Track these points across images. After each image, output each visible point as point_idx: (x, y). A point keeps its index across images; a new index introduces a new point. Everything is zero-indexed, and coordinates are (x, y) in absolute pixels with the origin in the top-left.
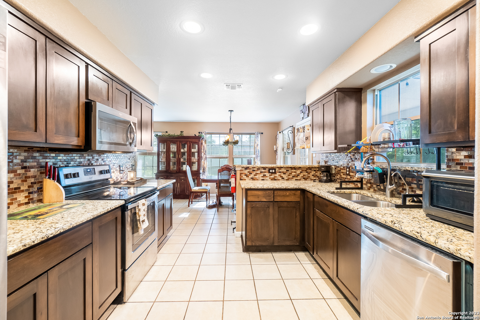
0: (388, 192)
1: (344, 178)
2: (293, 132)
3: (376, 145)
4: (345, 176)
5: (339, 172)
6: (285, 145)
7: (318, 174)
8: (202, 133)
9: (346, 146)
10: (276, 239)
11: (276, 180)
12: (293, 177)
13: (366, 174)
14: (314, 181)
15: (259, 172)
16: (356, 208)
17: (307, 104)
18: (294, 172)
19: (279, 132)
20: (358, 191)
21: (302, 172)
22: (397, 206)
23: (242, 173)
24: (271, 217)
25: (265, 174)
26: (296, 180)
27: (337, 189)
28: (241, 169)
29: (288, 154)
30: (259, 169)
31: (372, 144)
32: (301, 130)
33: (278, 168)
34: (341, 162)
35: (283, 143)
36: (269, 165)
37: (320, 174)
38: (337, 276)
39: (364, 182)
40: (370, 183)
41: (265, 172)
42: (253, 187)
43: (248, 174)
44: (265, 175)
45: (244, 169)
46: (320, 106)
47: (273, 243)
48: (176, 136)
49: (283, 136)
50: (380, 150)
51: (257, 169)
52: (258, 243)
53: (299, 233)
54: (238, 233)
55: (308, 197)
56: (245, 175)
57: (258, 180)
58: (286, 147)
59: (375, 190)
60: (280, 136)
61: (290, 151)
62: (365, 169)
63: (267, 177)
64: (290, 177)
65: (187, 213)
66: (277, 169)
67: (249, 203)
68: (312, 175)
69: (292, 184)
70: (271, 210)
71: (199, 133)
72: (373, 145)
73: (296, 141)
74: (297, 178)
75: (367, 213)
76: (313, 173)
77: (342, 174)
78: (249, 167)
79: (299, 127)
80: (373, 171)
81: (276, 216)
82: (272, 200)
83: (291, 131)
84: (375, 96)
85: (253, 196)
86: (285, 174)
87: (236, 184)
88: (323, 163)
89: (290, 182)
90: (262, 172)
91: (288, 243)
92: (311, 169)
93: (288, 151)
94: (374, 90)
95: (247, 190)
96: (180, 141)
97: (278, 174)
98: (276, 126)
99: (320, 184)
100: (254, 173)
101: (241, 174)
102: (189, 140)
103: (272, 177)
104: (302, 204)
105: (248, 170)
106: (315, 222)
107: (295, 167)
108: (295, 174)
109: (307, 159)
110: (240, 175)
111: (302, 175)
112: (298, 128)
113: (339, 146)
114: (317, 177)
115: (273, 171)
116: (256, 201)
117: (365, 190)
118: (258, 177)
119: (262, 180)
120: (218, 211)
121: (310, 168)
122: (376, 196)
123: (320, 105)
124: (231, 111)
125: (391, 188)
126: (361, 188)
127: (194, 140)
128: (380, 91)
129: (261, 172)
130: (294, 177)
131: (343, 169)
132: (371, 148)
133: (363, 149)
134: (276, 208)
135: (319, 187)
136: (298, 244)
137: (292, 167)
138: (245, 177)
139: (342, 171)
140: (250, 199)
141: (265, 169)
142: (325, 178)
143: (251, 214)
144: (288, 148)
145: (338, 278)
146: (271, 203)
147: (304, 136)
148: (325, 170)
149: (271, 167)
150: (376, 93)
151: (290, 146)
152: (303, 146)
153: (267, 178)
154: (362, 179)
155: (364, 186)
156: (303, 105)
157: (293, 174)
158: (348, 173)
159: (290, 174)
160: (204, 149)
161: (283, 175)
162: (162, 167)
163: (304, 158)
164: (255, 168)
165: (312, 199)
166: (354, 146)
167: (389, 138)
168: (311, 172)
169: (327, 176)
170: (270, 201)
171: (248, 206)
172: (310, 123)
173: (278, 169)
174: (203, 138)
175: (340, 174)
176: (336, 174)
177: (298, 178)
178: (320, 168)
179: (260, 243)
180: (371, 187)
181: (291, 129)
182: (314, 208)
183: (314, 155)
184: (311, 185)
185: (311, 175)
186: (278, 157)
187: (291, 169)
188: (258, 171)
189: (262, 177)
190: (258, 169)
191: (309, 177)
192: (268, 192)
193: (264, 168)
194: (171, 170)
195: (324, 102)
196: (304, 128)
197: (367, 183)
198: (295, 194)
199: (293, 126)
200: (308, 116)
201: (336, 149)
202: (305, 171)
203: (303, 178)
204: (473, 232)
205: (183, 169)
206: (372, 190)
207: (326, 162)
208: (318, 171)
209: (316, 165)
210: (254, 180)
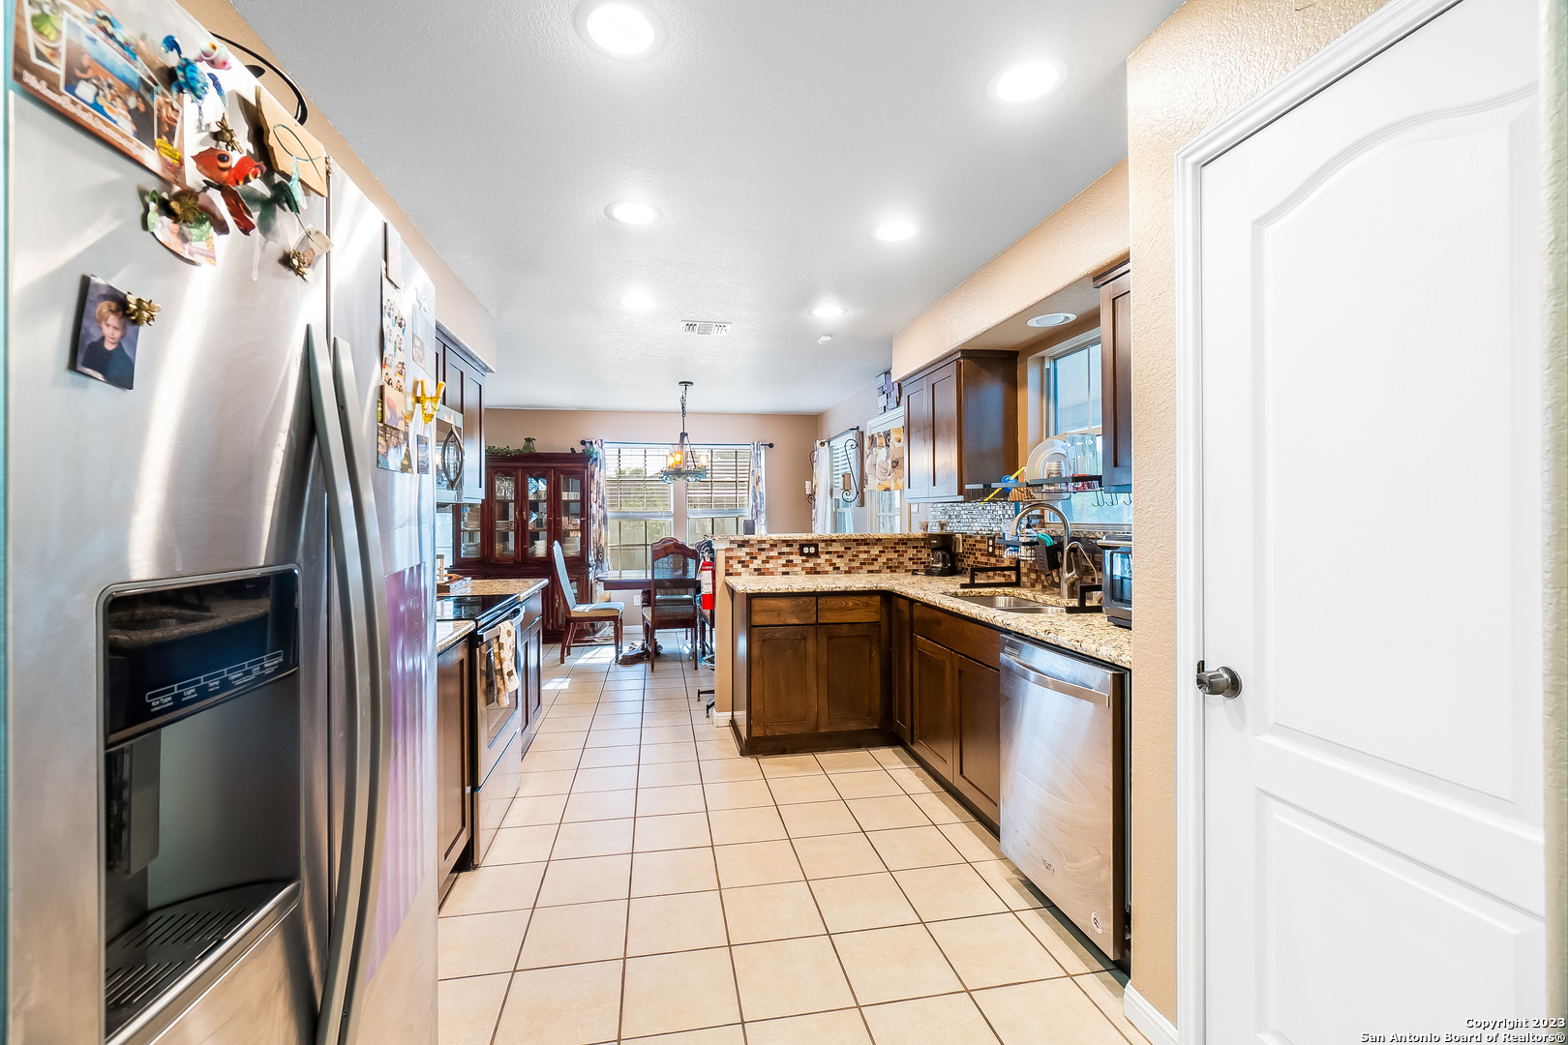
0: (1065, 587)
1: (982, 563)
2: (860, 445)
3: (1035, 485)
4: (984, 559)
5: (971, 551)
6: (837, 481)
7: (924, 555)
8: (591, 443)
9: (981, 486)
10: (824, 717)
11: (819, 573)
12: (861, 564)
13: (1023, 548)
14: (914, 572)
15: (774, 553)
16: (992, 617)
17: (895, 377)
18: (865, 552)
19: (818, 442)
20: (1007, 590)
21: (884, 552)
22: (1070, 610)
23: (731, 558)
24: (811, 663)
25: (791, 557)
26: (869, 572)
27: (963, 586)
28: (728, 546)
29: (846, 506)
30: (776, 545)
31: (1028, 485)
32: (881, 441)
33: (823, 541)
34: (976, 524)
35: (831, 475)
36: (800, 535)
37: (929, 555)
38: (961, 773)
39: (1024, 570)
40: (1036, 571)
41: (791, 553)
42: (766, 590)
43: (748, 558)
44: (790, 561)
45: (735, 546)
46: (925, 387)
47: (817, 727)
48: (513, 454)
49: (831, 454)
50: (1045, 497)
51: (771, 545)
52: (780, 731)
53: (878, 701)
54: (722, 717)
55: (898, 610)
56: (739, 562)
57: (772, 574)
58: (841, 485)
59: (1044, 587)
60: (822, 455)
61: (851, 497)
62: (1023, 540)
63: (796, 565)
64: (854, 564)
65: (561, 680)
66: (821, 545)
67: (755, 630)
68: (910, 559)
69: (861, 581)
70: (811, 646)
71: (583, 443)
72: (1030, 486)
73: (867, 469)
74: (871, 568)
75: (1008, 622)
76: (911, 553)
77: (978, 554)
78: (748, 541)
79: (874, 432)
80: (1037, 543)
81: (824, 660)
82: (813, 621)
83: (852, 442)
84: (1045, 371)
85: (765, 611)
86: (842, 557)
87: (714, 588)
88: (936, 528)
89: (854, 576)
90: (783, 553)
91: (853, 726)
92: (906, 544)
93: (845, 497)
94: (1043, 358)
95: (751, 597)
96: (524, 468)
97: (824, 557)
98: (809, 426)
99: (926, 579)
100: (763, 556)
101: (728, 559)
102: (555, 465)
103: (810, 565)
104: (884, 629)
105: (747, 550)
106: (916, 665)
107: (866, 540)
108: (865, 556)
109: (898, 518)
110: (727, 562)
111: (883, 559)
112: (873, 436)
113: (967, 487)
114: (921, 563)
115: (812, 550)
116: (771, 623)
117: (1024, 587)
118: (772, 566)
119: (784, 573)
120: (653, 668)
121: (904, 541)
122: (1042, 598)
123: (926, 385)
124: (686, 384)
125: (1069, 578)
126: (1017, 584)
127: (569, 465)
128: (1055, 360)
129: (779, 553)
130: (865, 564)
131: (980, 542)
132: (1028, 493)
133: (1014, 494)
134: (823, 640)
135: (926, 586)
136: (876, 727)
137: (858, 540)
138: (738, 567)
139: (978, 546)
140: (757, 619)
141: (791, 546)
142: (940, 565)
143: (761, 658)
144: (846, 489)
145: (964, 777)
146: (811, 629)
147: (887, 458)
148: (939, 545)
149: (807, 540)
150: (1047, 366)
151: (852, 483)
152: (886, 484)
153: (795, 569)
154: (1018, 562)
155: (1024, 579)
156: (886, 373)
157: (863, 556)
158: (991, 550)
159: (853, 556)
160: (598, 492)
161: (836, 560)
162: (470, 549)
163: (890, 517)
164: (764, 542)
165: (907, 616)
166: (998, 486)
167: (1059, 473)
168: (906, 552)
169: (944, 561)
170: (810, 622)
171: (755, 638)
172: (901, 422)
173: (823, 545)
174: (596, 459)
175: (974, 554)
176: (965, 555)
177: (875, 567)
178: (927, 539)
179: (783, 729)
180: (1036, 581)
181: (851, 435)
182: (912, 632)
183: (914, 509)
184: (906, 582)
185: (905, 559)
186: (816, 513)
187: (857, 545)
188: (772, 550)
189: (783, 565)
190: (773, 546)
191: (903, 563)
192: (801, 601)
193: (788, 543)
194: (497, 556)
195: (935, 378)
196: (887, 435)
197: (1030, 570)
198: (867, 605)
199: (858, 428)
200: (898, 404)
201: (961, 492)
202: (891, 548)
203: (888, 568)
204: (1130, 628)
205: (533, 553)
206: (1039, 587)
207: (942, 526)
208: (924, 547)
209: (918, 532)
210: (763, 574)
